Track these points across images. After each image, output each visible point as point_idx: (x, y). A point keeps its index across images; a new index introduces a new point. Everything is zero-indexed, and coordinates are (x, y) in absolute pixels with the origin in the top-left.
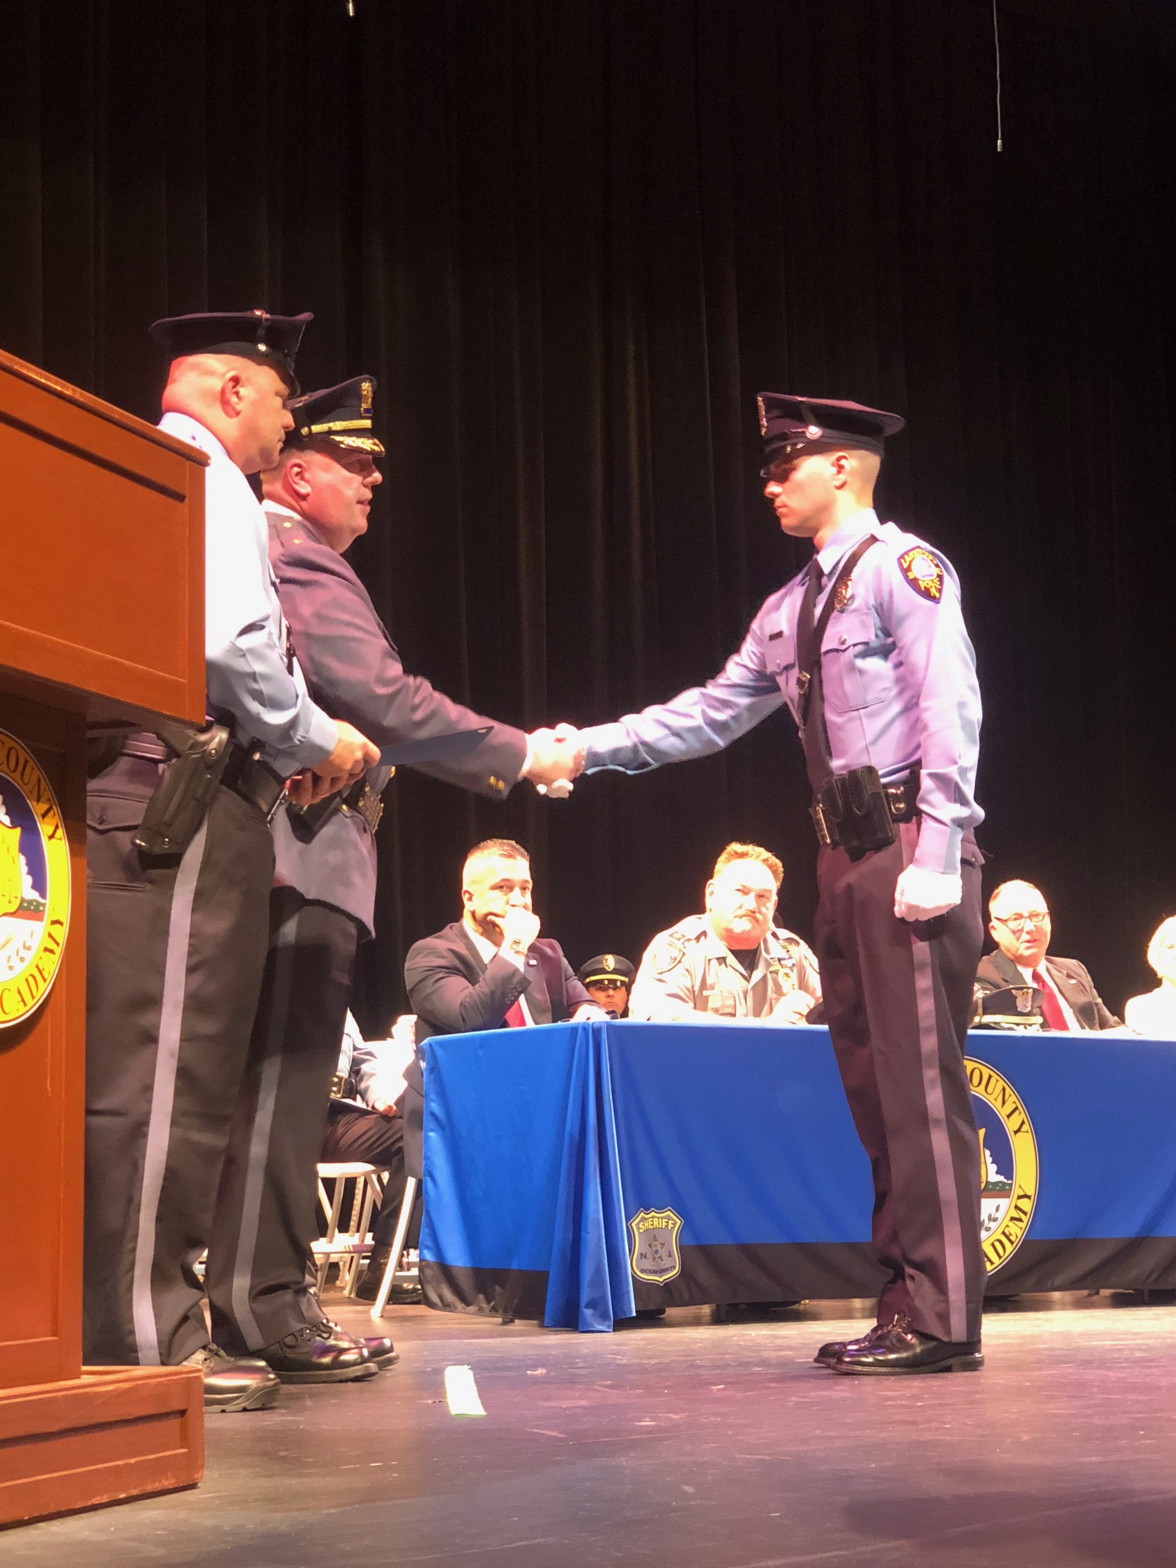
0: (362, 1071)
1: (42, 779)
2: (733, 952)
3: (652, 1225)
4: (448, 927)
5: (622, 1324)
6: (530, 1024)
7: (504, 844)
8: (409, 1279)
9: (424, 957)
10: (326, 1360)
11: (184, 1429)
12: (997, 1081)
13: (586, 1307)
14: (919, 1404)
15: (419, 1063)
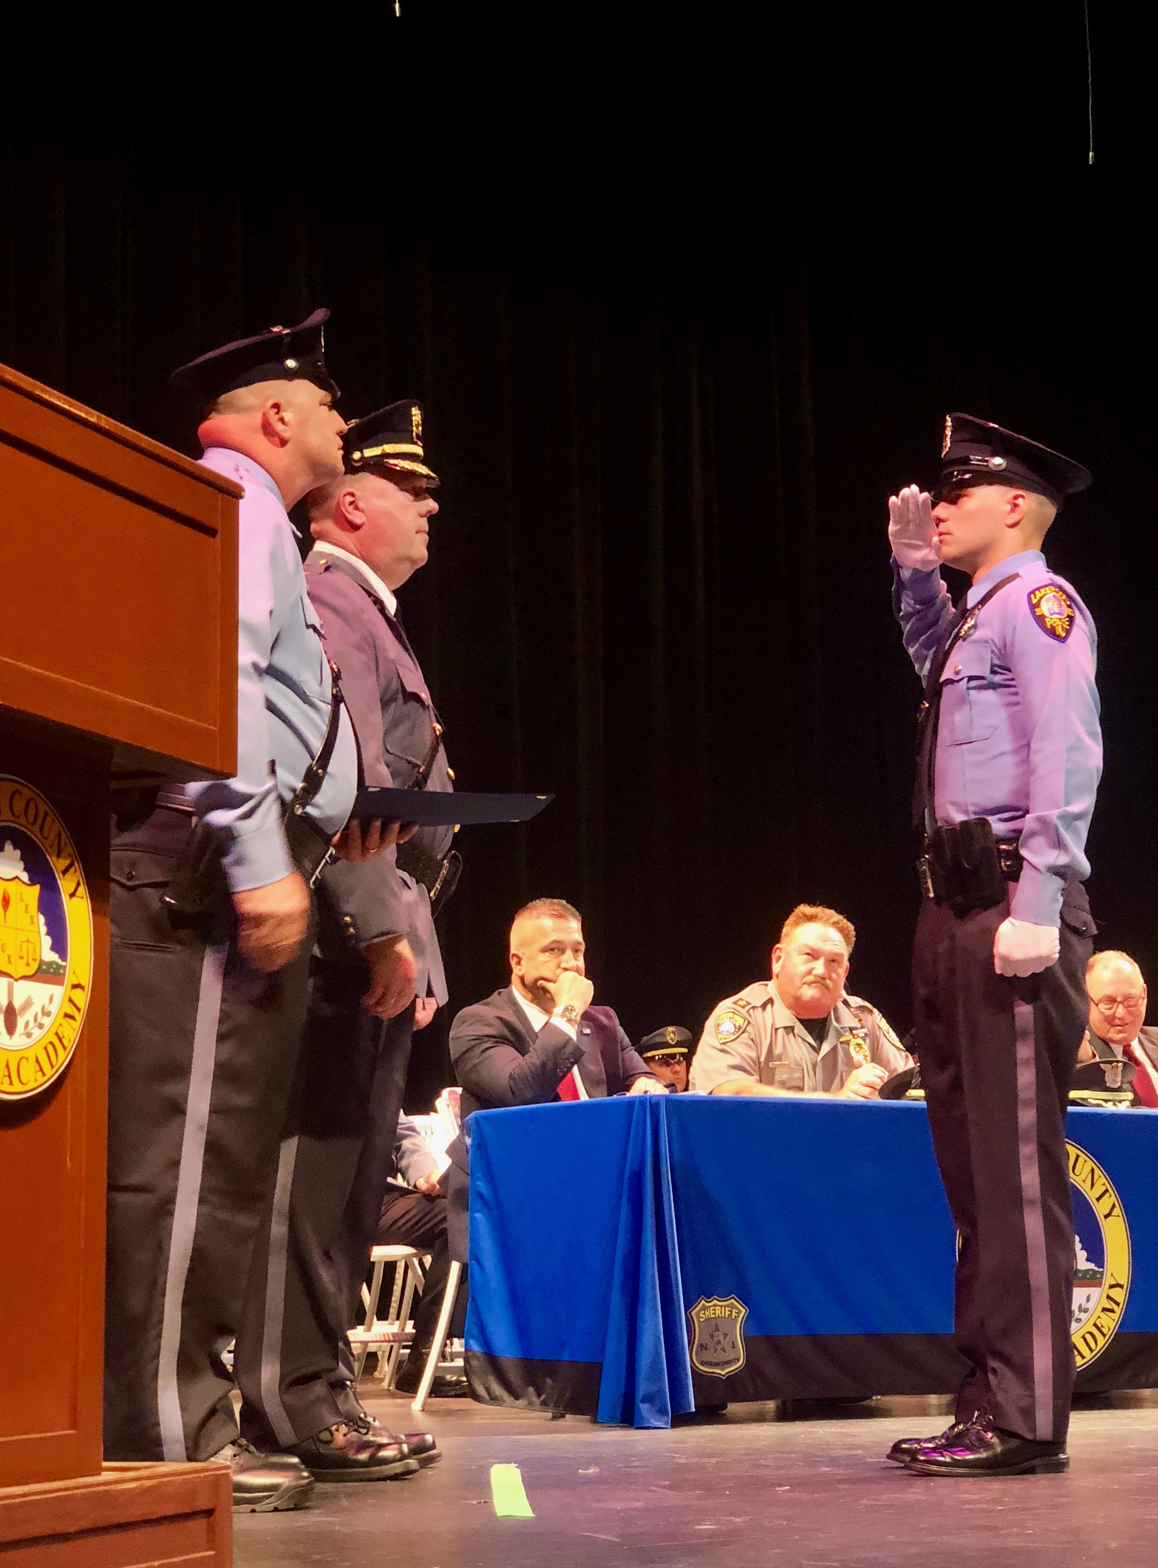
0: (403, 1148)
1: (63, 833)
2: (802, 1021)
3: (714, 1314)
4: (496, 993)
5: (681, 1419)
6: (584, 1097)
7: (554, 903)
8: (451, 1370)
9: (471, 1024)
10: (363, 1456)
11: (211, 1530)
12: (1085, 1161)
13: (643, 1401)
14: (999, 1508)
15: (464, 1139)
